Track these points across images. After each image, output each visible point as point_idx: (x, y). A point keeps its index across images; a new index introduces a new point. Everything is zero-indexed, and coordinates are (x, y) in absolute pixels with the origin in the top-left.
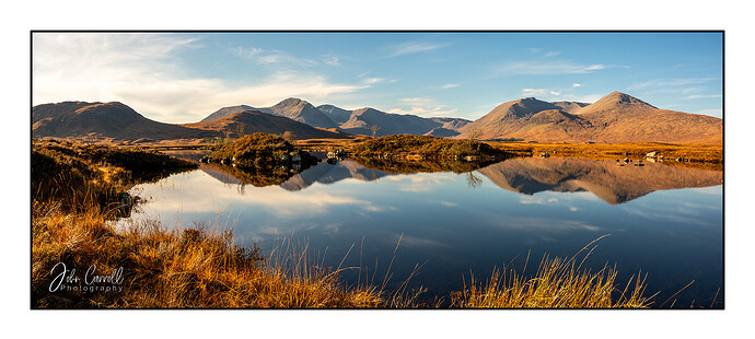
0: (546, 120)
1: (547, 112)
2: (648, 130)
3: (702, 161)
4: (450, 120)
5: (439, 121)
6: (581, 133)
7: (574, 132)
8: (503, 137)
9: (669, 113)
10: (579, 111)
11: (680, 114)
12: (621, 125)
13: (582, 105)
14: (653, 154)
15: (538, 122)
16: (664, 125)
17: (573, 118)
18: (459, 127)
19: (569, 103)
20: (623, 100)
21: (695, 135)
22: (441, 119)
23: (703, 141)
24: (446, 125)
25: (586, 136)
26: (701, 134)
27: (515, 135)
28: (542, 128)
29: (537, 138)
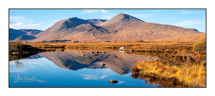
0: (83, 29)
1: (84, 25)
2: (139, 34)
3: (144, 51)
4: (30, 30)
5: (24, 31)
6: (102, 36)
7: (99, 36)
8: (60, 39)
9: (151, 24)
10: (101, 24)
11: (157, 25)
12: (125, 32)
13: (103, 21)
14: (122, 48)
15: (79, 30)
16: (148, 31)
17: (98, 28)
18: (35, 34)
19: (96, 20)
20: (126, 18)
21: (165, 36)
22: (26, 30)
23: (169, 39)
24: (29, 34)
25: (106, 38)
26: (168, 36)
27: (66, 38)
28: (81, 34)
29: (78, 39)
